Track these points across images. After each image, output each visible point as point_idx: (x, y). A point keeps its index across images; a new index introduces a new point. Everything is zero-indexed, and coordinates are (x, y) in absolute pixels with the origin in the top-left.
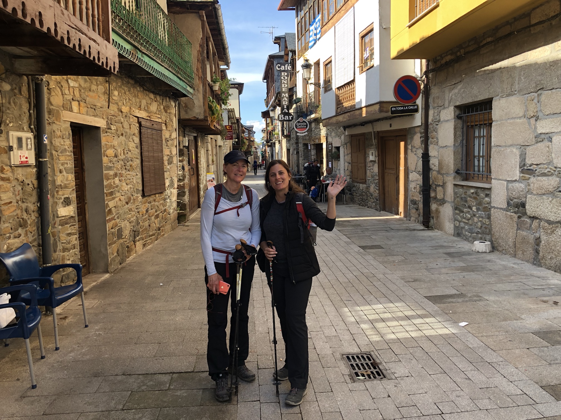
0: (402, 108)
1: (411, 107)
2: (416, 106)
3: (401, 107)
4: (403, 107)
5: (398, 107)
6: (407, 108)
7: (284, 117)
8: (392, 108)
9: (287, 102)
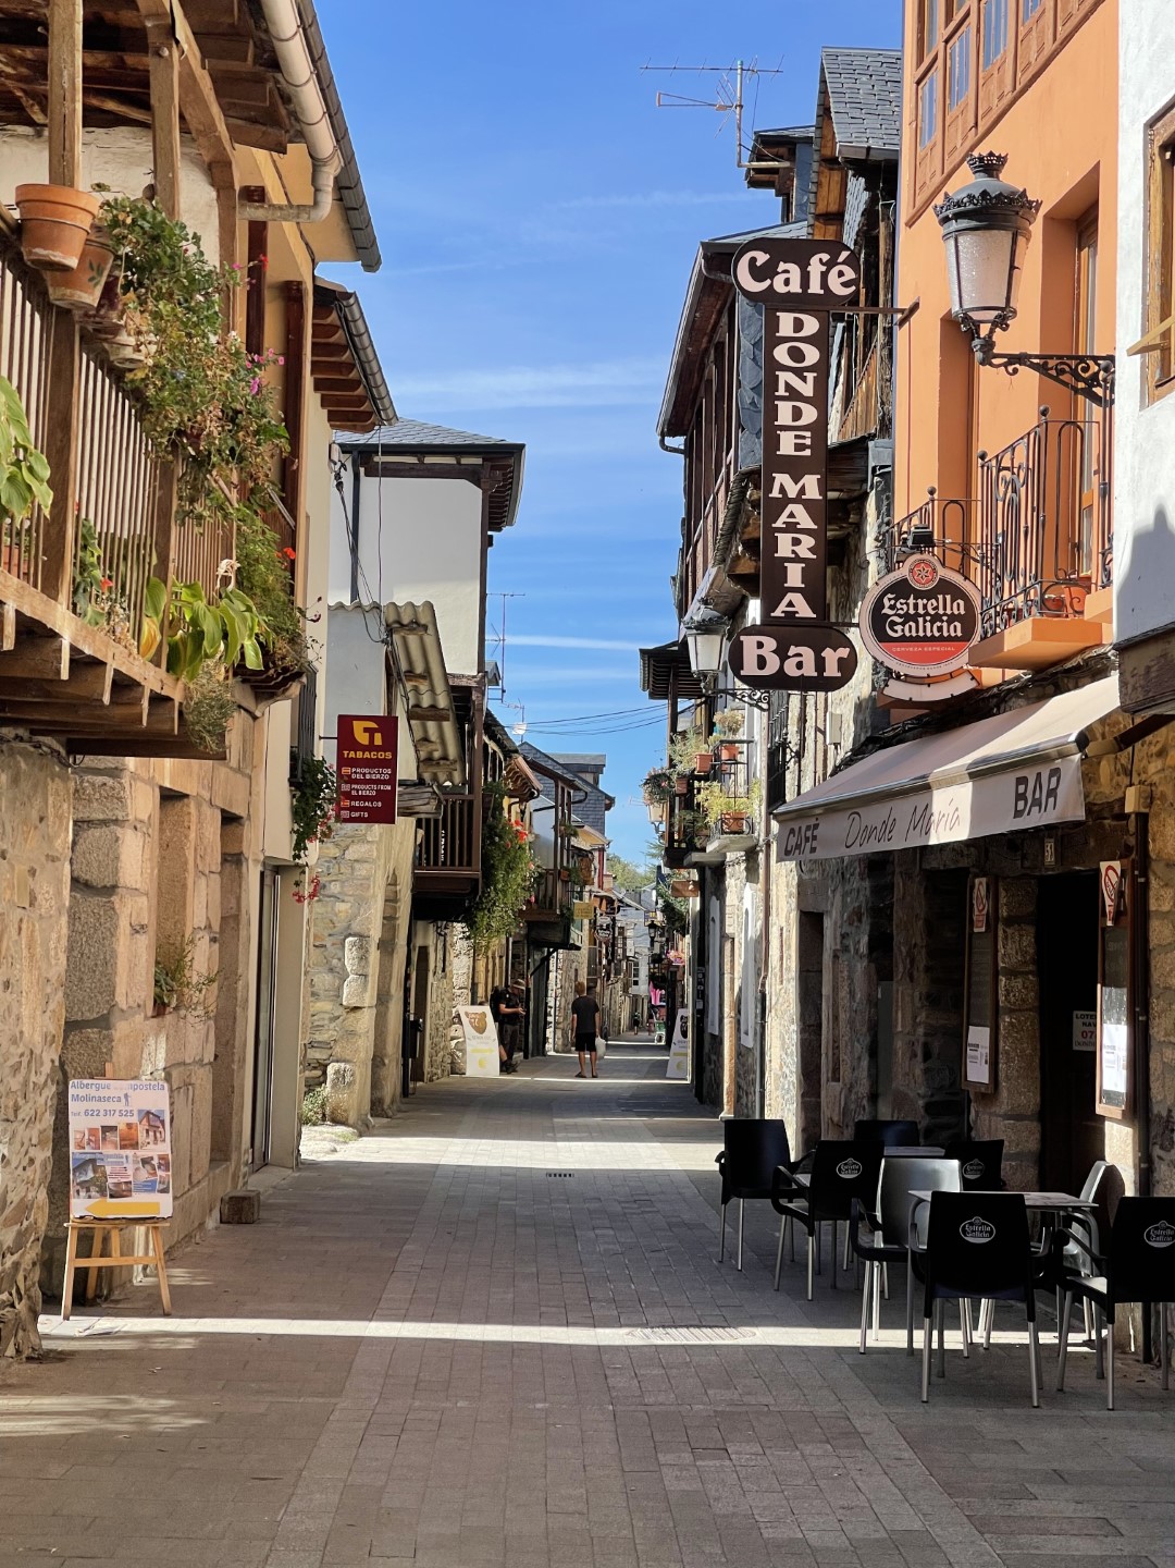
7: (782, 653)
9: (808, 541)
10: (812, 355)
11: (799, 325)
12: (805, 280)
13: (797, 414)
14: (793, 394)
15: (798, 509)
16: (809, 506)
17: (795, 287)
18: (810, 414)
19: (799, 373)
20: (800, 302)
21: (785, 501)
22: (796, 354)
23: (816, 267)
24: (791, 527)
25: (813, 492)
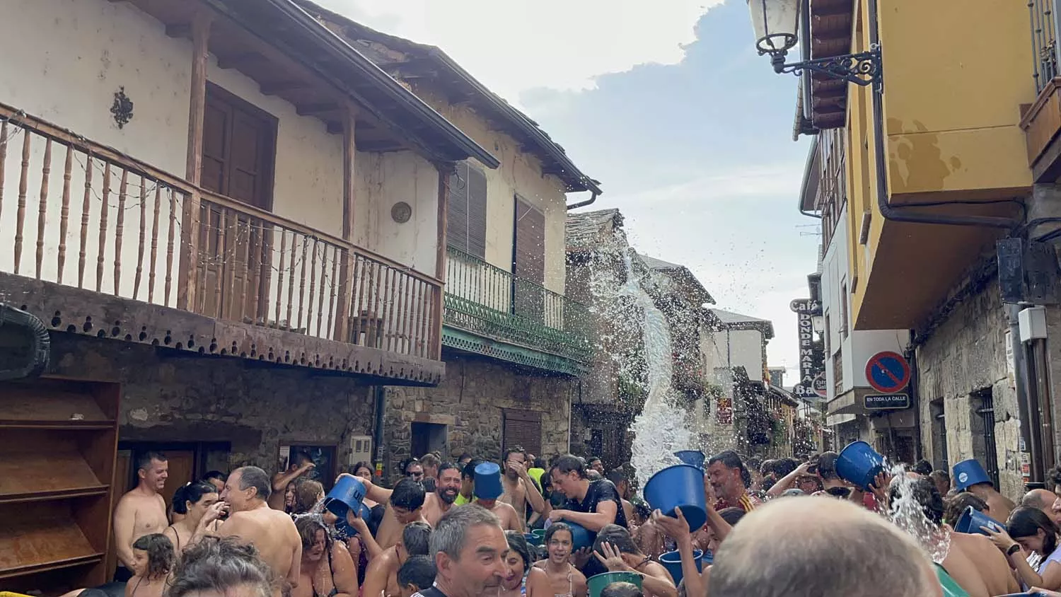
0: (883, 399)
1: (897, 399)
2: (904, 398)
3: (881, 397)
4: (884, 397)
5: (876, 397)
6: (889, 399)
7: (805, 389)
8: (866, 397)
9: (811, 364)
10: (809, 323)
11: (805, 317)
12: (806, 308)
13: (806, 336)
14: (805, 332)
15: (807, 357)
16: (810, 356)
17: (804, 309)
18: (809, 336)
19: (806, 327)
20: (805, 312)
21: (804, 356)
22: (805, 323)
23: (809, 304)
24: (806, 361)
25: (811, 353)
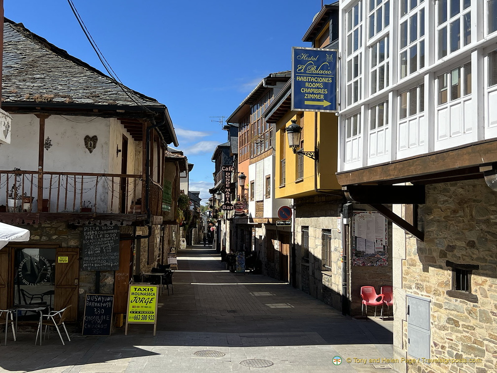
0: (283, 223)
2: (289, 222)
7: (226, 207)
8: (277, 222)
9: (229, 196)
10: (229, 177)
11: (228, 174)
12: (229, 170)
18: (229, 183)
20: (228, 172)
23: (230, 168)
24: (227, 194)
25: (229, 191)
